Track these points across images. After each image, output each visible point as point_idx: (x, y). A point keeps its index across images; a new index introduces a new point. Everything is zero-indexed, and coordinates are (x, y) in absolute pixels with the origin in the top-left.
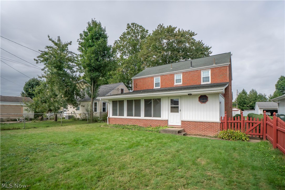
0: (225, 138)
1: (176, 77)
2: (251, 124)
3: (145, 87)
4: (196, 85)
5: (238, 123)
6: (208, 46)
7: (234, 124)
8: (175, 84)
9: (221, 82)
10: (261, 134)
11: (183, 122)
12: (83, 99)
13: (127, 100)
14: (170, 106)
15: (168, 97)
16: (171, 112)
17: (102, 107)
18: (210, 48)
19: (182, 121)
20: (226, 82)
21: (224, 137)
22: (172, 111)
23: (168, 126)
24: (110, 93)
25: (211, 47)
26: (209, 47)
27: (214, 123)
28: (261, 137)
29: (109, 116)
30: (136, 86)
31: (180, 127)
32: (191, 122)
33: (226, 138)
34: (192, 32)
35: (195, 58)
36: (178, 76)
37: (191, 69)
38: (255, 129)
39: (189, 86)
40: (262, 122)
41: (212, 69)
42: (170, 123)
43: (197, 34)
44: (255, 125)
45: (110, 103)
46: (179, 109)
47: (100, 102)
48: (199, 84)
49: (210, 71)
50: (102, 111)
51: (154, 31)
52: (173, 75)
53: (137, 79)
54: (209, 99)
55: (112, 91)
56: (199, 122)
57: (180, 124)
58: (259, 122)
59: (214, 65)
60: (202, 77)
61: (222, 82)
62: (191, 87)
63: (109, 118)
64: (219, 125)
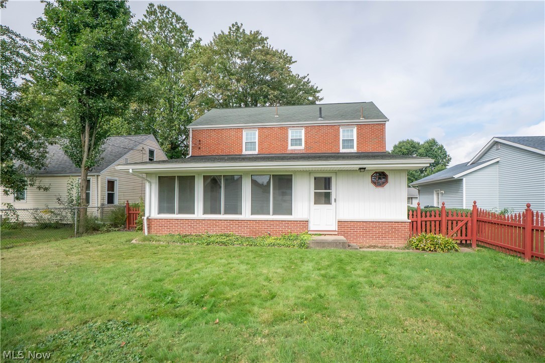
0: (429, 249)
1: (291, 134)
2: (455, 222)
3: (222, 150)
4: (330, 152)
5: (436, 222)
6: (317, 87)
7: (431, 223)
8: (290, 148)
9: (373, 151)
10: (469, 237)
11: (341, 223)
12: (40, 169)
13: (204, 176)
14: (313, 191)
15: (310, 172)
16: (315, 204)
17: (106, 193)
18: (319, 92)
19: (339, 222)
20: (382, 151)
21: (426, 247)
22: (317, 202)
23: (309, 233)
24: (125, 157)
25: (321, 90)
26: (318, 89)
27: (399, 222)
28: (468, 242)
29: (147, 215)
30: (198, 145)
31: (336, 233)
32: (356, 222)
33: (431, 249)
34: (288, 55)
35: (298, 104)
36: (296, 132)
37: (320, 121)
38: (460, 230)
39: (319, 153)
40: (469, 218)
41: (360, 127)
42: (312, 227)
43: (296, 62)
44: (460, 224)
45: (150, 182)
46: (333, 197)
47: (99, 178)
48: (337, 152)
49: (355, 130)
50: (106, 202)
51: (217, 35)
52: (284, 130)
53: (202, 131)
54: (390, 178)
55: (128, 154)
56: (373, 222)
57: (334, 227)
58: (465, 219)
59: (362, 120)
60: (341, 138)
61: (375, 151)
62: (325, 156)
63: (148, 219)
64: (407, 226)
